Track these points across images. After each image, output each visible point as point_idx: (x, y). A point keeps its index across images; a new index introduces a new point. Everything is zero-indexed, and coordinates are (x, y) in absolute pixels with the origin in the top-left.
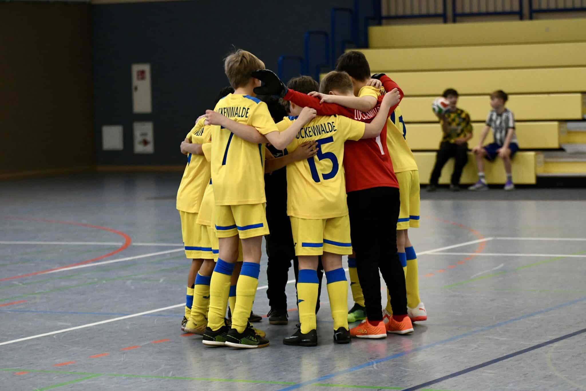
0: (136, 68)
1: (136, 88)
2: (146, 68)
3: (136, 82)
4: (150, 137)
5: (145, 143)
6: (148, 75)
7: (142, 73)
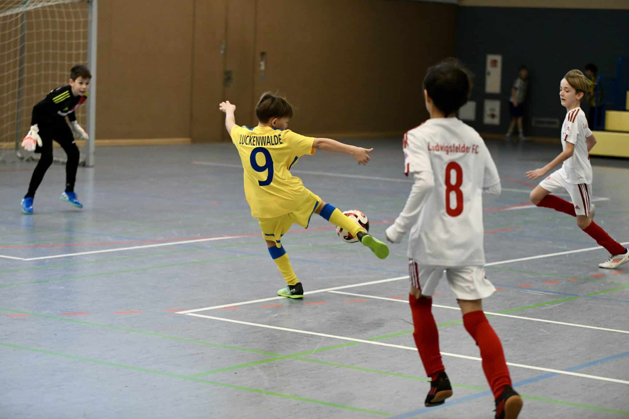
0: (490, 58)
1: (489, 74)
2: (498, 58)
3: (489, 68)
4: (497, 112)
5: (493, 116)
6: (499, 64)
7: (494, 63)
